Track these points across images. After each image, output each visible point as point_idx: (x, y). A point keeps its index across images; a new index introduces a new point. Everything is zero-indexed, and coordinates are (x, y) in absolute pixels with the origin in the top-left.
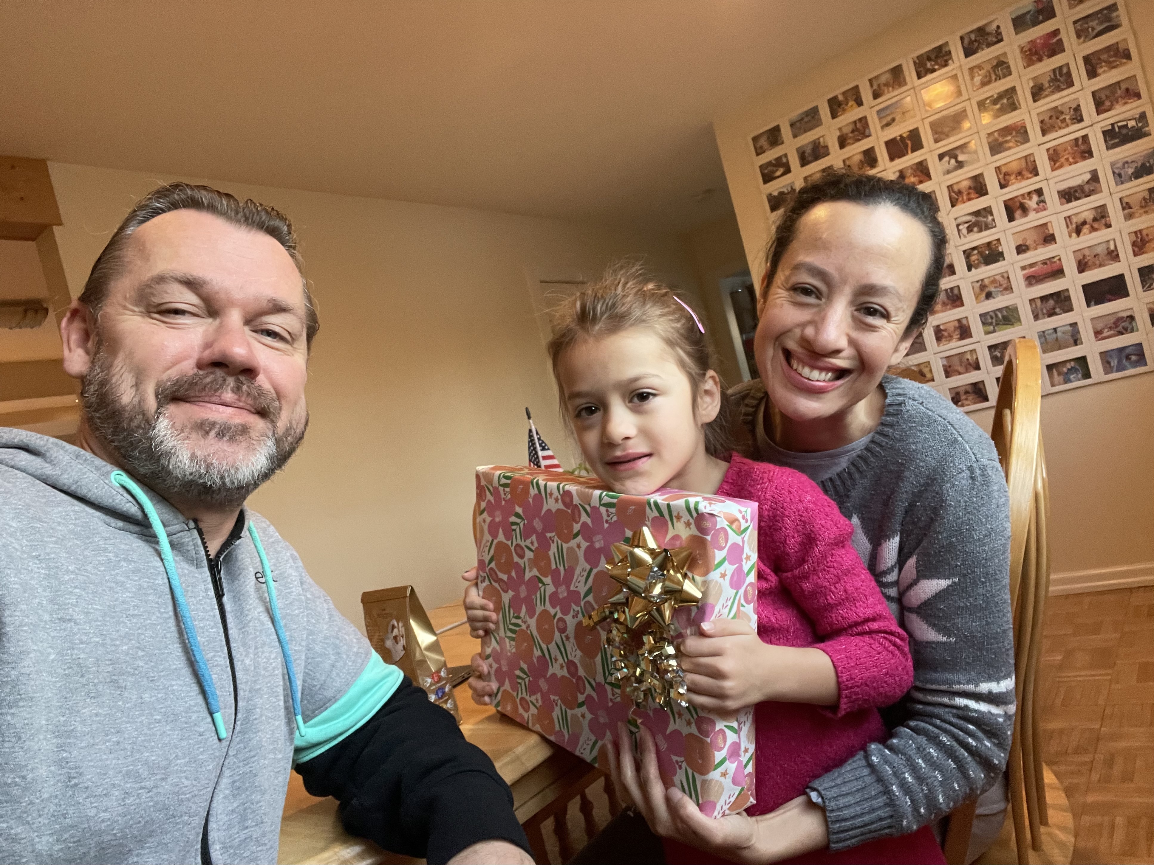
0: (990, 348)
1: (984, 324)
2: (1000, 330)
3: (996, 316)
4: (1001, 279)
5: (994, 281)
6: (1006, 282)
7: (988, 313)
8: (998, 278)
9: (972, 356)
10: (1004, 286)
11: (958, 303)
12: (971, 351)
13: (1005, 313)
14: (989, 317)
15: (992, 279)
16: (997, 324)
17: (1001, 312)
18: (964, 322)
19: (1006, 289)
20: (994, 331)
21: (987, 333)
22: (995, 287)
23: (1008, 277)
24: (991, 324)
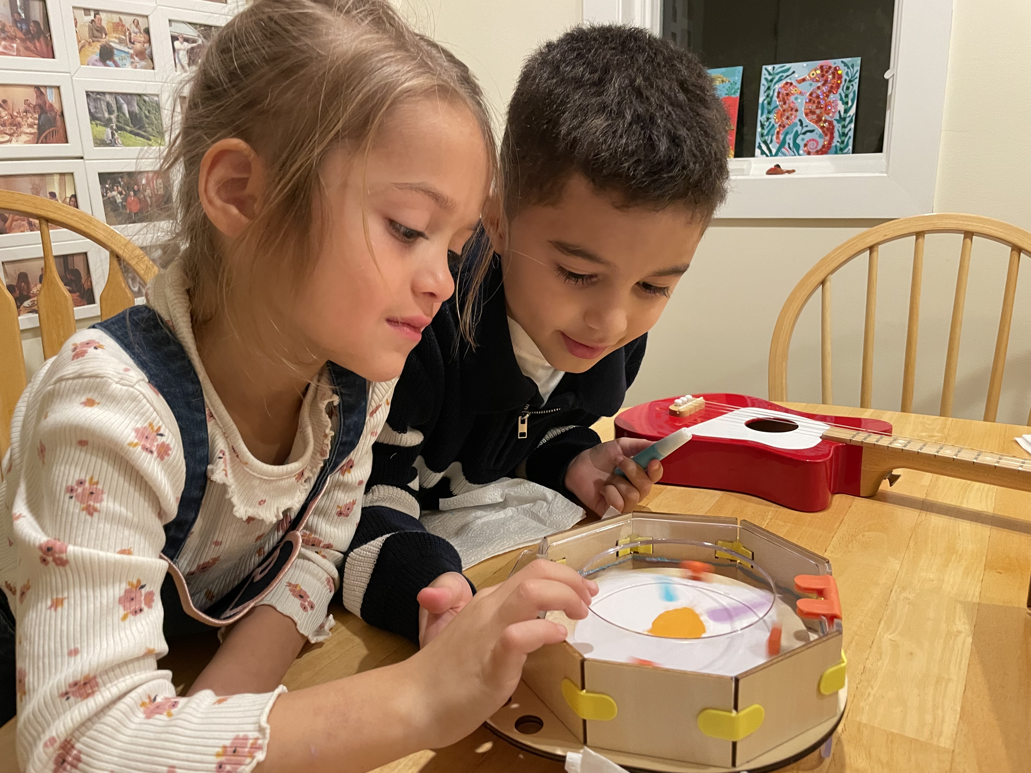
0: (103, 177)
1: (93, 117)
2: (124, 144)
3: (119, 109)
4: (133, 29)
5: (119, 26)
6: (142, 38)
7: (104, 93)
8: (128, 21)
9: (62, 185)
10: (138, 46)
11: (40, 44)
12: (62, 174)
13: (136, 109)
14: (104, 107)
15: (116, 18)
16: (119, 128)
17: (128, 104)
18: (51, 97)
19: (141, 54)
20: (113, 143)
21: (100, 142)
22: (121, 42)
23: (147, 31)
24: (107, 123)
